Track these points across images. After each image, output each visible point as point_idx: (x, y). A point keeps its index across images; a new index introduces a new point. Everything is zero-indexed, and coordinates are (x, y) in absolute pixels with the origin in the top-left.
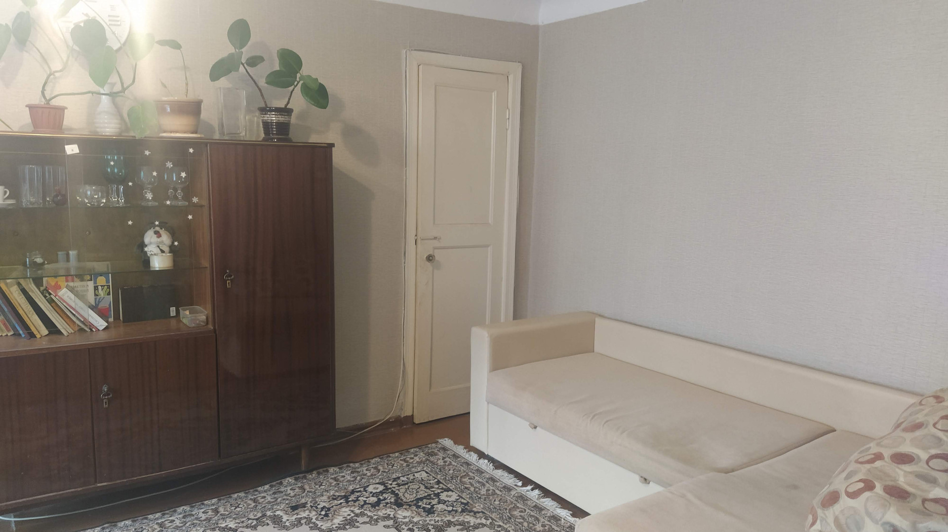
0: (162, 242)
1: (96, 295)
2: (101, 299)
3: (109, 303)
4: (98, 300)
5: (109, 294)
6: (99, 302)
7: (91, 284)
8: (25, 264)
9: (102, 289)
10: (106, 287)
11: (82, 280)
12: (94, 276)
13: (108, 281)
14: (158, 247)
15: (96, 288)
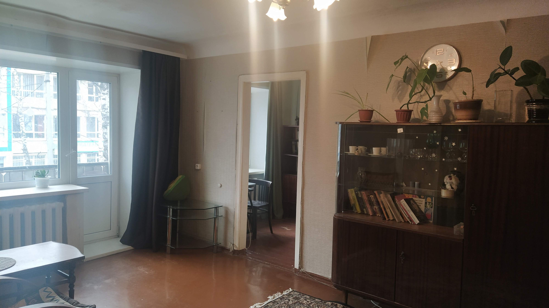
0: (452, 183)
1: (425, 207)
2: (428, 209)
3: (431, 212)
4: (426, 209)
5: (432, 208)
6: (427, 211)
7: (424, 200)
8: (393, 185)
9: (429, 204)
10: (431, 203)
11: (420, 198)
12: (426, 197)
13: (432, 200)
14: (451, 185)
15: (426, 203)
